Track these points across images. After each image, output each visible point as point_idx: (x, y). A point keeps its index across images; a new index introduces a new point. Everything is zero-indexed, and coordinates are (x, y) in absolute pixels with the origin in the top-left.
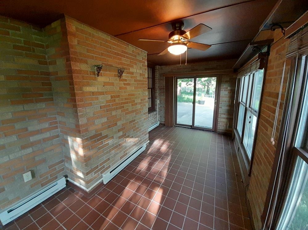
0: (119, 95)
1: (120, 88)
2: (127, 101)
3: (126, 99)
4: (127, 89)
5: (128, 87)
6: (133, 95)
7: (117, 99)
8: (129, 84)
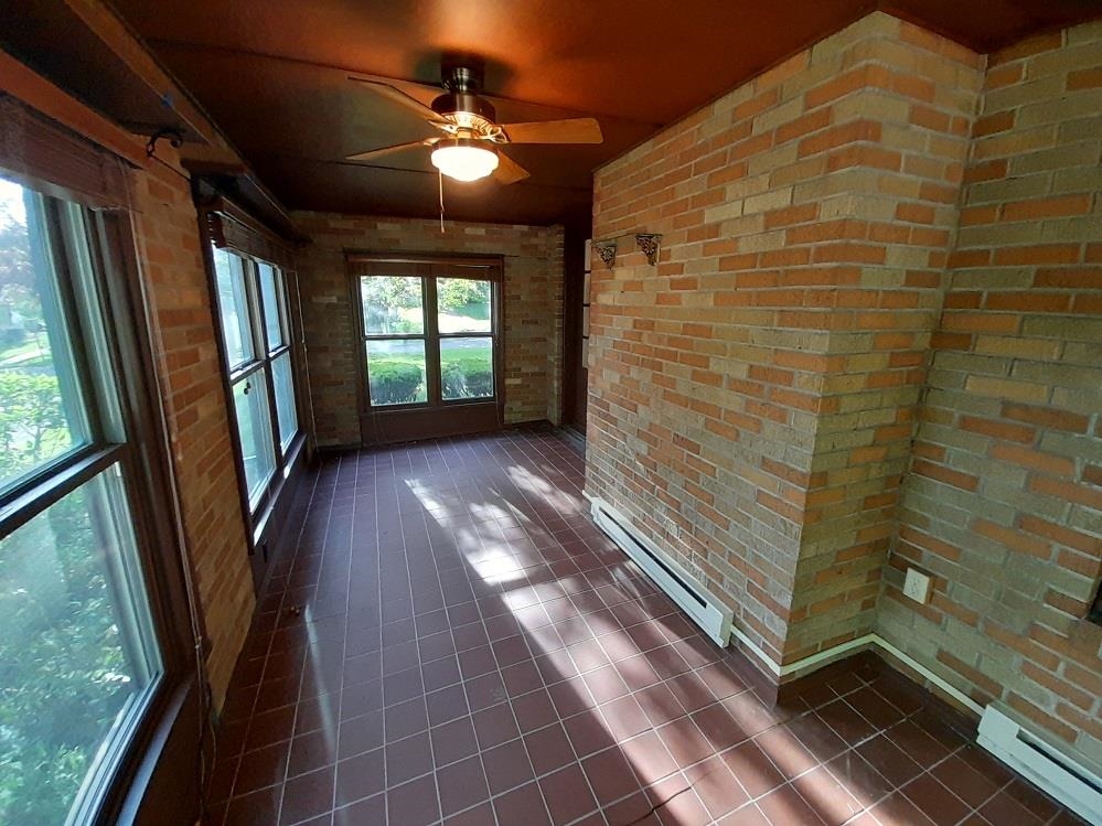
0: (653, 323)
1: (660, 299)
2: (676, 352)
3: (671, 341)
4: (680, 304)
5: (685, 294)
6: (707, 332)
7: (646, 333)
8: (689, 284)
